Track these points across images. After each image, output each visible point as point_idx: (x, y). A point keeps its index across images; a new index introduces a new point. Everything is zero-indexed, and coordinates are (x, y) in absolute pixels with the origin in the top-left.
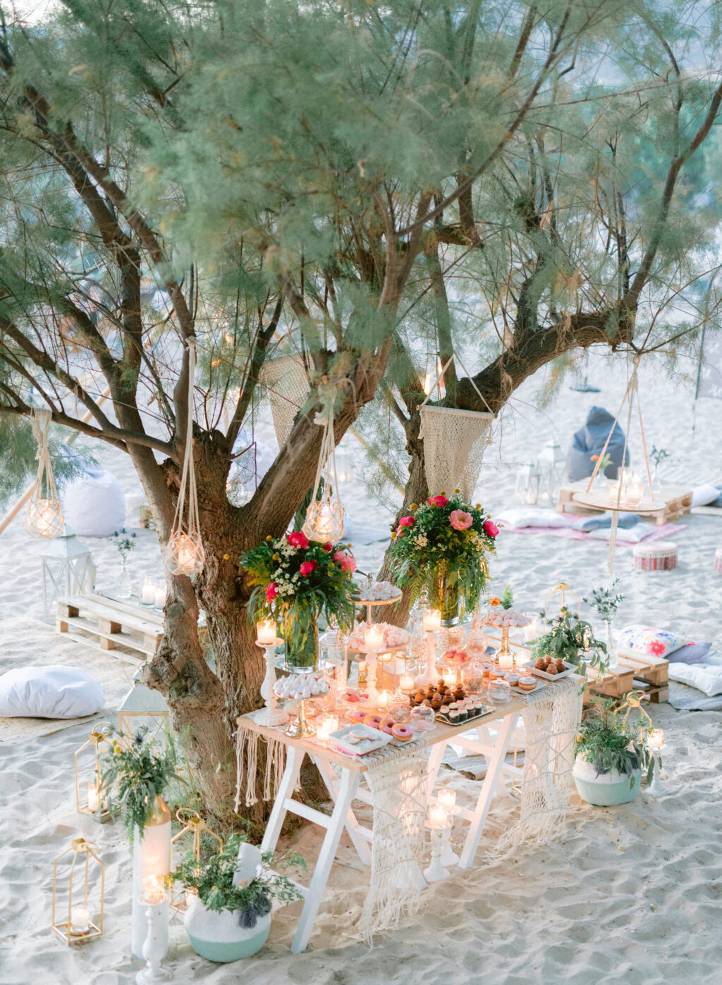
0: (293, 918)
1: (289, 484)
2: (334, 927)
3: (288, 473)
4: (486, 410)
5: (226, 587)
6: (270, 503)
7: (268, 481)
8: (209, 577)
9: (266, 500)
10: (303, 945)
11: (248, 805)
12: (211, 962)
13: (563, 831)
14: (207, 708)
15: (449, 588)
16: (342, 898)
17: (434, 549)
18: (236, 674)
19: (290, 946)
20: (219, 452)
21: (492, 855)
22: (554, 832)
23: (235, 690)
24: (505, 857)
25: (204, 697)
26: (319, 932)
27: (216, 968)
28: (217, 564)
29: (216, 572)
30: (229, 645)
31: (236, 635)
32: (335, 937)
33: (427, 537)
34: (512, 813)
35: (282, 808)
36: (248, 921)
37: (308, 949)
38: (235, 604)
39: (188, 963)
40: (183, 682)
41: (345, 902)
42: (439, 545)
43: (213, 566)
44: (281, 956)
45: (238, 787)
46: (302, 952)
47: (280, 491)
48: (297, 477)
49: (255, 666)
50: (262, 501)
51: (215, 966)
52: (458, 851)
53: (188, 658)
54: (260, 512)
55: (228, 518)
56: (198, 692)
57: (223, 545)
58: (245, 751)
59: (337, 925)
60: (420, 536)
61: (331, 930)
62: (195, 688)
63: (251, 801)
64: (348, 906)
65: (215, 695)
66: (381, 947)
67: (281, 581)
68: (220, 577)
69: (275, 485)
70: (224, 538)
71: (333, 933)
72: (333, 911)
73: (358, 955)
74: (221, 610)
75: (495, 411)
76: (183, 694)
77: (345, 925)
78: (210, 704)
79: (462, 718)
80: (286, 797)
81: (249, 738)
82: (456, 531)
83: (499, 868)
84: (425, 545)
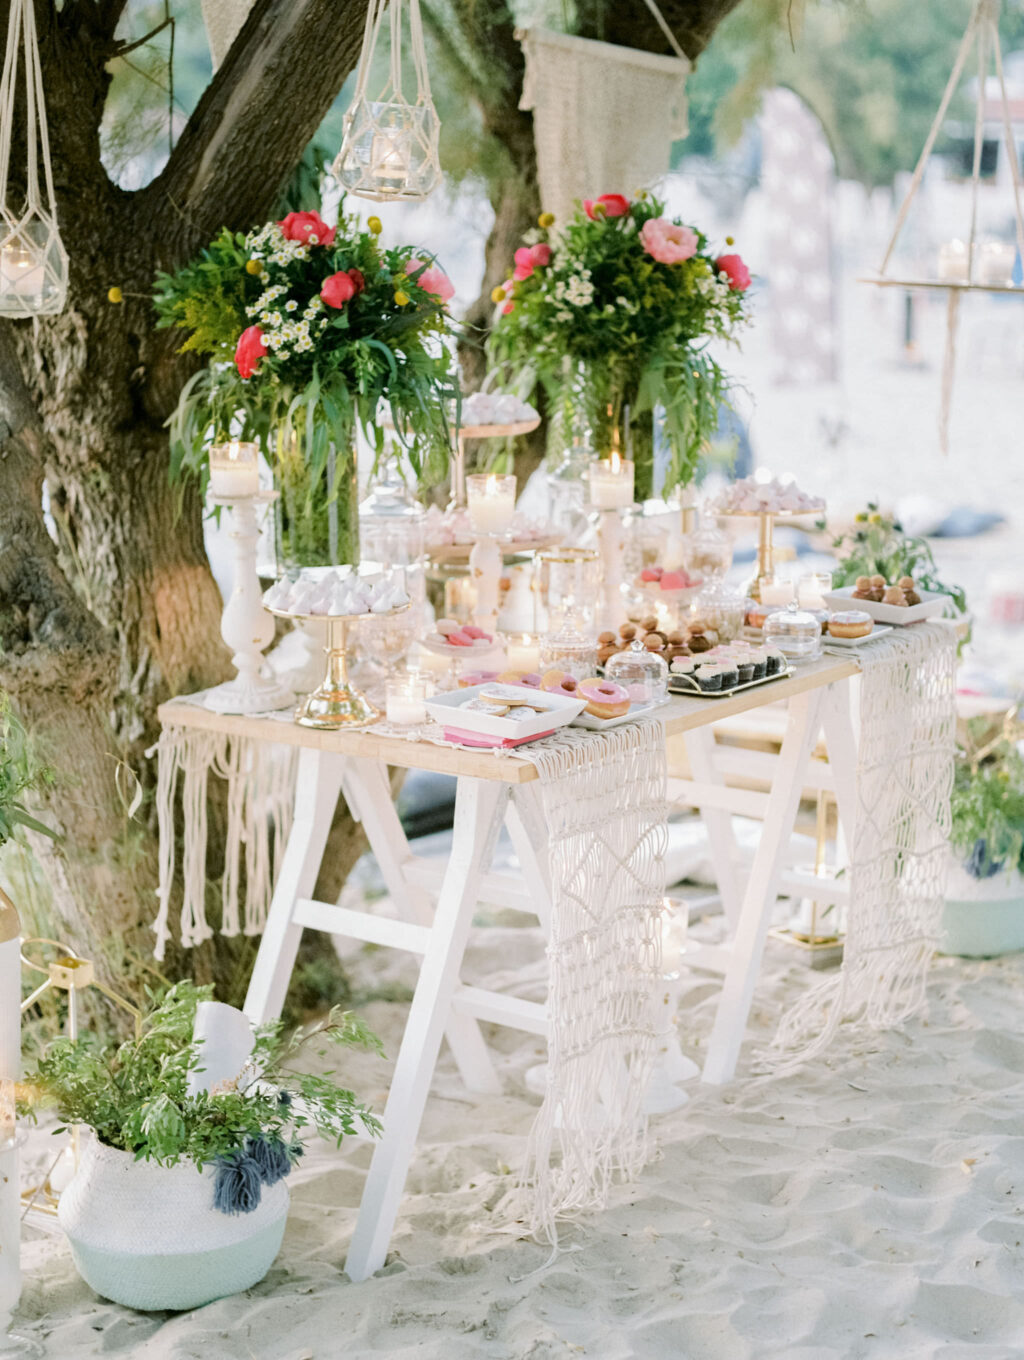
0: (326, 1209)
1: (270, 104)
2: (442, 1216)
3: (269, 70)
4: (670, 52)
5: (108, 395)
6: (221, 160)
7: (214, 106)
8: (61, 371)
9: (209, 154)
10: (376, 1260)
11: (186, 943)
12: (142, 1313)
13: (916, 1002)
14: (78, 686)
15: (633, 425)
16: (441, 1157)
17: (610, 309)
18: (135, 626)
19: (341, 1264)
20: (84, 34)
21: (774, 1056)
22: (899, 1007)
23: (134, 668)
24: (807, 1054)
25: (75, 650)
26: (406, 1228)
27: (157, 1327)
28: (81, 335)
29: (81, 355)
30: (116, 551)
31: (134, 524)
32: (449, 1238)
33: (592, 280)
34: (784, 980)
35: (291, 925)
36: (238, 1193)
37: (390, 1265)
38: (129, 440)
39: (79, 1319)
40: (18, 615)
41: (451, 1168)
42: (621, 301)
43: (72, 340)
44: (323, 1286)
45: (163, 892)
46: (377, 1274)
47: (249, 125)
48: (292, 82)
49: (182, 607)
50: (199, 158)
51: (151, 1322)
52: (695, 1052)
53: (26, 556)
54: (195, 190)
55: (109, 209)
56: (57, 636)
57: (97, 279)
58: (178, 802)
59: (449, 1213)
60: (573, 280)
61: (436, 1225)
62: (49, 627)
63: (194, 934)
64: (459, 1174)
65: (100, 651)
66: (574, 1247)
67: (275, 318)
68: (92, 368)
69: (232, 111)
70: (101, 261)
71: (442, 1231)
72: (424, 1186)
73: (525, 1268)
74: (94, 456)
75: (692, 54)
76: (19, 645)
77: (469, 1211)
78: (88, 675)
79: (726, 681)
80: (299, 895)
81: (187, 767)
82: (660, 267)
83: (799, 1076)
84: (588, 300)
